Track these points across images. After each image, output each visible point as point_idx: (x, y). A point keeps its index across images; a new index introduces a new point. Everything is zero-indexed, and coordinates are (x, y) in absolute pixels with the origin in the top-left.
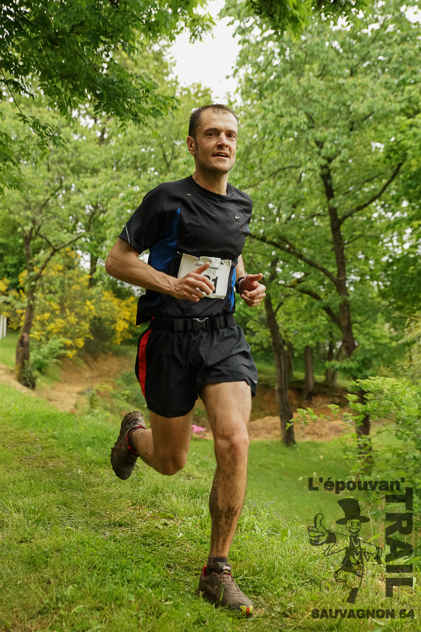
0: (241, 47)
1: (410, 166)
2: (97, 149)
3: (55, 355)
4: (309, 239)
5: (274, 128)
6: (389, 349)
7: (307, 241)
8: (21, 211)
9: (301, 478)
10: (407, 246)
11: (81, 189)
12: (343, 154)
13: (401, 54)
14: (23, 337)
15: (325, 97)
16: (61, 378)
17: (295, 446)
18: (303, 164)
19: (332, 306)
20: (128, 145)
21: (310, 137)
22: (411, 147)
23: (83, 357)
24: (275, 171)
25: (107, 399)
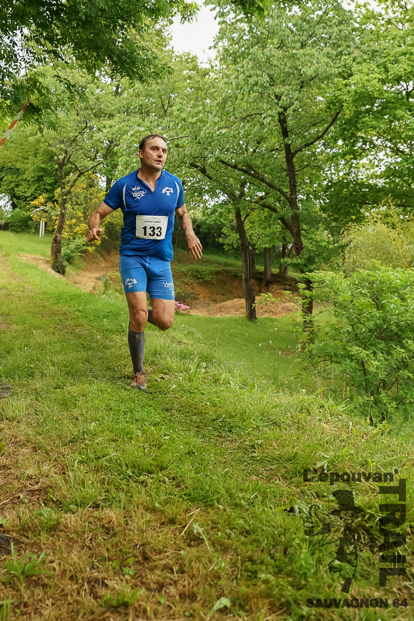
0: (219, 27)
1: (345, 114)
2: (113, 100)
3: (80, 250)
4: (269, 167)
6: (328, 250)
7: (267, 169)
8: (57, 145)
9: (260, 345)
10: (341, 174)
11: (101, 129)
12: (295, 105)
13: (339, 33)
14: (56, 237)
15: (282, 63)
16: (83, 267)
17: (256, 321)
18: (266, 112)
19: (286, 217)
20: (136, 97)
21: (271, 92)
22: (346, 101)
23: (100, 252)
24: (244, 116)
25: (117, 283)
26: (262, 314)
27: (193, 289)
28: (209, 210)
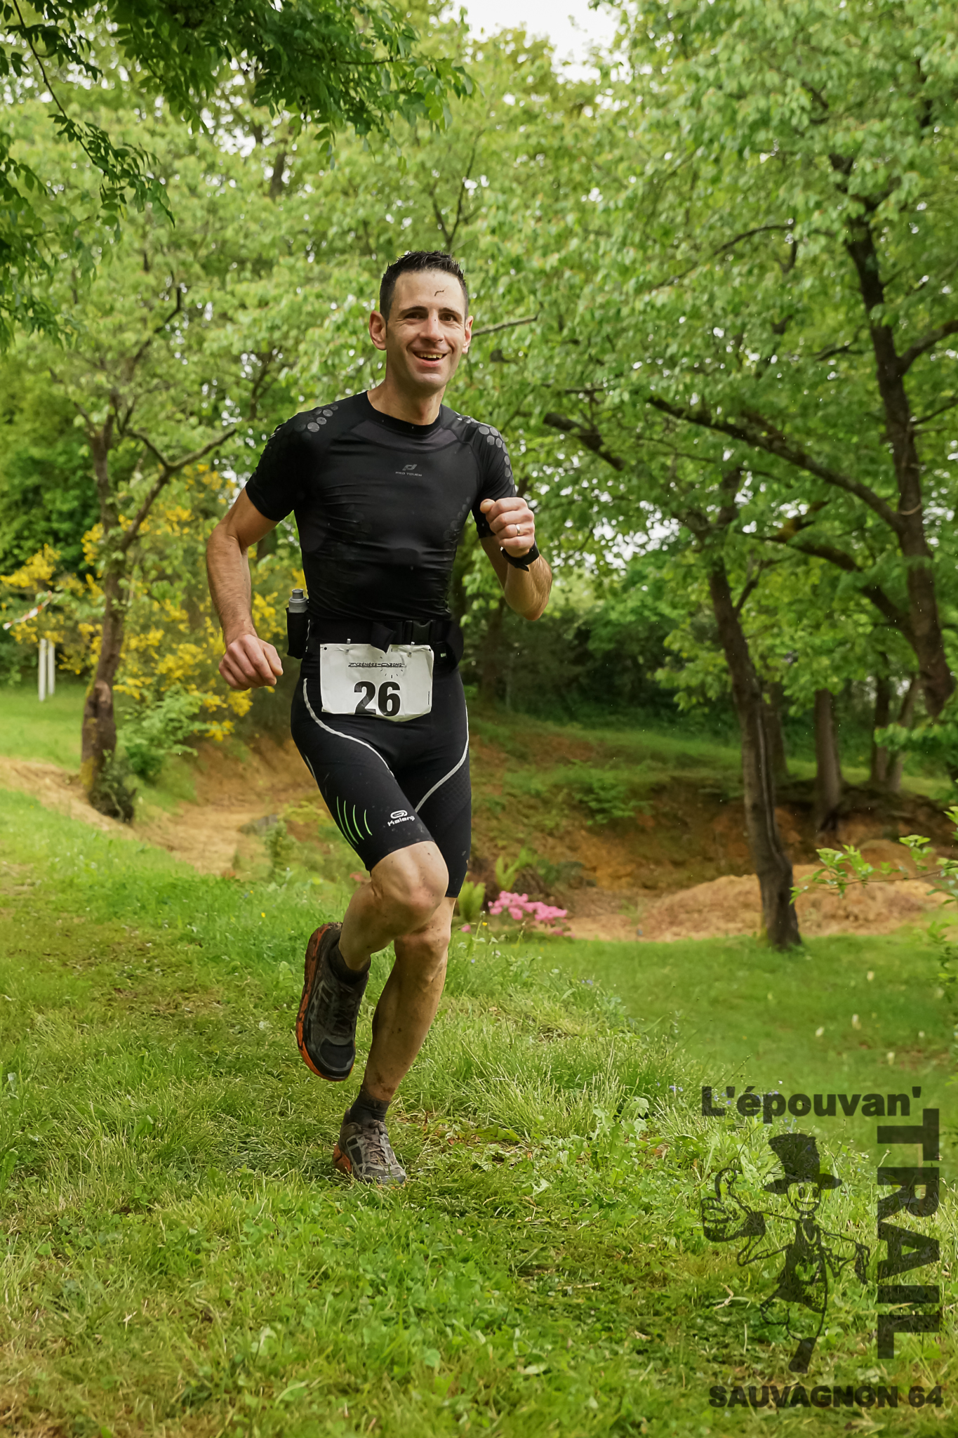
2: (265, 209)
3: (180, 735)
4: (820, 414)
5: (722, 127)
7: (814, 422)
8: (82, 375)
9: (820, 1032)
11: (230, 313)
12: (906, 186)
14: (97, 693)
16: (195, 793)
17: (801, 949)
18: (801, 217)
19: (887, 586)
20: (346, 193)
21: (817, 147)
23: (249, 739)
24: (726, 241)
25: (315, 844)
26: (819, 926)
27: (573, 849)
28: (615, 577)
